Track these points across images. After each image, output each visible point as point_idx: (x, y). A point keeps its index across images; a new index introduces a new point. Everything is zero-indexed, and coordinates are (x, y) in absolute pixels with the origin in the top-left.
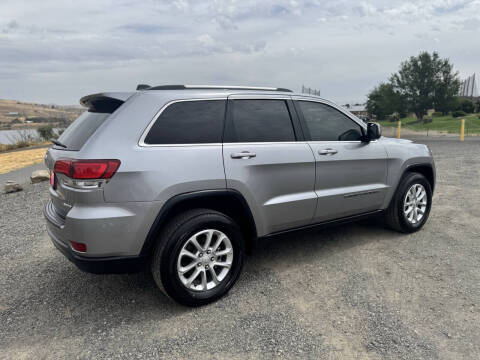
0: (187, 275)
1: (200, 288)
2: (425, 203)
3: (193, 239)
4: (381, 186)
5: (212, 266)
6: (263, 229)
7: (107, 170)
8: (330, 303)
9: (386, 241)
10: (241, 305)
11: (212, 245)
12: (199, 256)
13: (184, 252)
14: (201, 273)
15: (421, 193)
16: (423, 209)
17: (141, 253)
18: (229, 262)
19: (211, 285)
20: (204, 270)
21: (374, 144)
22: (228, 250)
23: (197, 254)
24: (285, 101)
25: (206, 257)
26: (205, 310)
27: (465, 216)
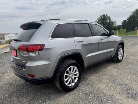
0: (67, 82)
1: (70, 85)
2: (122, 53)
3: (68, 69)
4: (113, 49)
5: (73, 78)
6: (86, 64)
8: (110, 85)
9: (115, 65)
10: (83, 89)
11: (73, 71)
12: (70, 75)
13: (65, 74)
14: (71, 80)
15: (121, 51)
16: (122, 55)
17: (53, 76)
18: (78, 76)
19: (73, 84)
20: (71, 79)
21: (111, 36)
22: (77, 72)
23: (69, 74)
24: (88, 24)
26: (73, 92)
27: (131, 56)
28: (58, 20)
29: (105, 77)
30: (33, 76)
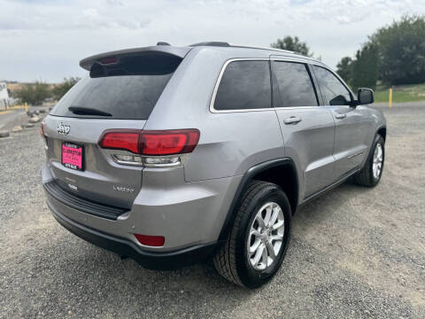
0: (254, 255)
1: (263, 266)
2: (381, 160)
3: (259, 215)
4: (365, 147)
5: (270, 242)
7: (186, 142)
12: (261, 232)
13: (252, 232)
14: (264, 250)
15: (379, 149)
16: (380, 165)
17: (219, 239)
18: (280, 235)
19: (270, 261)
20: (265, 247)
22: (281, 223)
23: (259, 229)
24: (306, 65)
25: (265, 233)
26: (270, 287)
28: (226, 45)
29: (352, 236)
30: (160, 240)
